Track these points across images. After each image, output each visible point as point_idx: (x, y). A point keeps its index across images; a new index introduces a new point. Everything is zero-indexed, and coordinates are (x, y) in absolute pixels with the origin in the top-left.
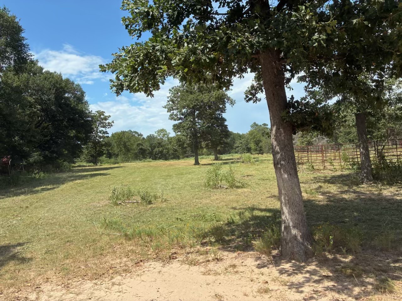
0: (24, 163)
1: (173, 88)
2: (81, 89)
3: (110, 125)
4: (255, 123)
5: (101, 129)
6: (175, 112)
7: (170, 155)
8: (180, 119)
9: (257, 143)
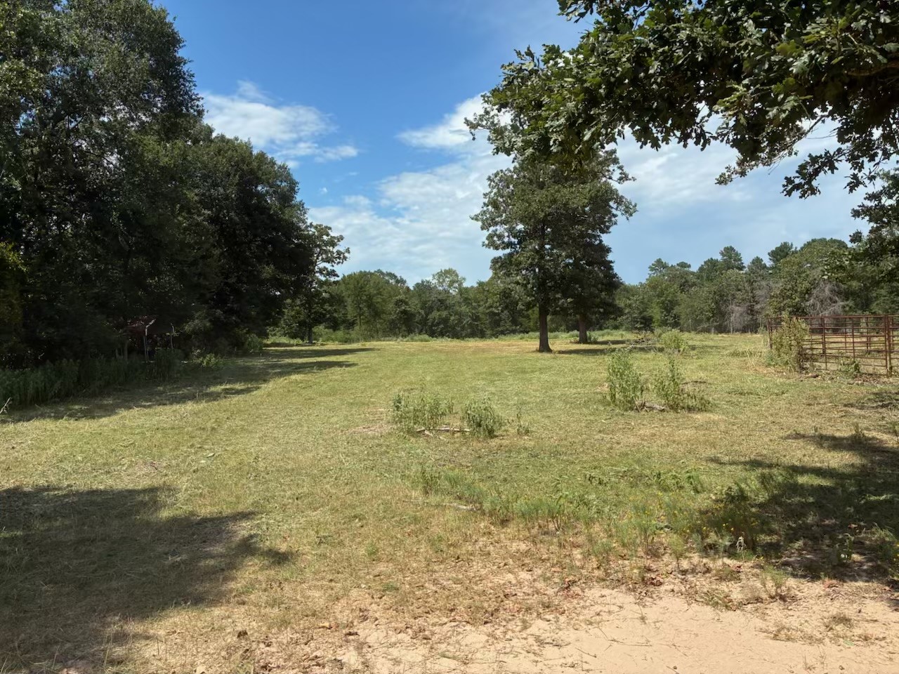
0: (175, 333)
1: (496, 174)
2: (289, 174)
3: (341, 257)
4: (659, 261)
5: (322, 265)
6: (500, 229)
7: (463, 328)
8: (509, 245)
9: (668, 307)
